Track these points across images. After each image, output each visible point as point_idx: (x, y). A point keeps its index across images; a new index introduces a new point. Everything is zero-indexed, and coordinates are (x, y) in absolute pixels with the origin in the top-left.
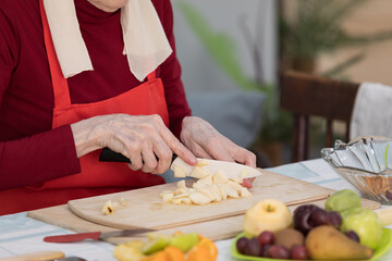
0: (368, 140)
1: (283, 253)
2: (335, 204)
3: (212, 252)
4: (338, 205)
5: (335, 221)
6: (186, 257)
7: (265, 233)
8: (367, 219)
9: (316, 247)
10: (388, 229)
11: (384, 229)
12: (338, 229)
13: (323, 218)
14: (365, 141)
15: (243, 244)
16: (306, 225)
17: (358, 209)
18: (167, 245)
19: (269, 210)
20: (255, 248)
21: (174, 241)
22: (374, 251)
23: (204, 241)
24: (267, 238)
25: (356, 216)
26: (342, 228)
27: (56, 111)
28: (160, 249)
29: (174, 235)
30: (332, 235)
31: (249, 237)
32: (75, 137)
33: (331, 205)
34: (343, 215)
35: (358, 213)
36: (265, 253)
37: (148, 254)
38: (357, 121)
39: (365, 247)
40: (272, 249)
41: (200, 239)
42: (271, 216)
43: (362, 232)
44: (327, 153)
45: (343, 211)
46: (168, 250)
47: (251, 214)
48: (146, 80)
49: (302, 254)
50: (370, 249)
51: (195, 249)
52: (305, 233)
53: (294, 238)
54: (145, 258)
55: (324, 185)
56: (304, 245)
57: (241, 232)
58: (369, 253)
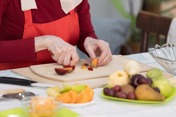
0: (171, 45)
1: (124, 96)
2: (151, 75)
3: (91, 93)
4: (152, 75)
5: (150, 83)
6: (79, 95)
7: (117, 86)
8: (164, 82)
9: (140, 94)
10: (174, 87)
11: (172, 87)
12: (150, 86)
13: (144, 81)
14: (169, 46)
15: (106, 90)
16: (136, 83)
17: (161, 78)
18: (71, 89)
19: (120, 75)
20: (112, 93)
21: (74, 88)
22: (166, 98)
23: (88, 88)
24: (118, 89)
25: (160, 81)
26: (152, 86)
27: (26, 26)
28: (67, 91)
29: (75, 85)
30: (147, 89)
31: (110, 87)
32: (35, 41)
33: (149, 75)
34: (153, 80)
35: (161, 79)
36: (116, 95)
37: (62, 93)
38: (171, 36)
39: (162, 95)
40: (119, 94)
41: (86, 87)
42: (120, 78)
43: (161, 88)
44: (151, 51)
45: (154, 78)
46: (70, 92)
47: (112, 77)
48: (69, 13)
49: (133, 97)
50: (164, 96)
51: (83, 92)
52: (135, 87)
53: (130, 89)
54: (60, 94)
55: (149, 65)
56: (134, 93)
57: (107, 85)
58: (163, 98)
